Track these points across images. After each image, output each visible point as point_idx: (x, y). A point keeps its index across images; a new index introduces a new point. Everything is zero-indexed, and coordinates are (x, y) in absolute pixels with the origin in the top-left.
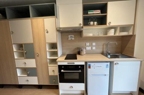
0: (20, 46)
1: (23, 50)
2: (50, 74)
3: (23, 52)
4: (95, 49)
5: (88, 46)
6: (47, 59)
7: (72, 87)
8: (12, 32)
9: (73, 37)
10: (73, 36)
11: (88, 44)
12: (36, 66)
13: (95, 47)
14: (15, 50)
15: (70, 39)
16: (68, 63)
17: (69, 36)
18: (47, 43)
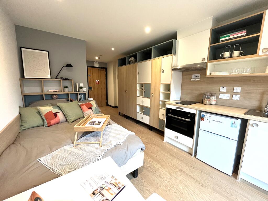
0: (142, 85)
1: (143, 89)
2: (160, 118)
3: (143, 91)
4: (238, 99)
5: (223, 93)
6: (160, 100)
7: (178, 137)
8: (138, 73)
9: (199, 77)
10: (199, 75)
11: (224, 89)
12: (150, 106)
13: (239, 96)
14: (138, 88)
15: (194, 80)
16: (177, 108)
17: (193, 76)
18: (162, 83)
